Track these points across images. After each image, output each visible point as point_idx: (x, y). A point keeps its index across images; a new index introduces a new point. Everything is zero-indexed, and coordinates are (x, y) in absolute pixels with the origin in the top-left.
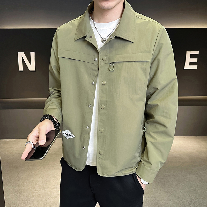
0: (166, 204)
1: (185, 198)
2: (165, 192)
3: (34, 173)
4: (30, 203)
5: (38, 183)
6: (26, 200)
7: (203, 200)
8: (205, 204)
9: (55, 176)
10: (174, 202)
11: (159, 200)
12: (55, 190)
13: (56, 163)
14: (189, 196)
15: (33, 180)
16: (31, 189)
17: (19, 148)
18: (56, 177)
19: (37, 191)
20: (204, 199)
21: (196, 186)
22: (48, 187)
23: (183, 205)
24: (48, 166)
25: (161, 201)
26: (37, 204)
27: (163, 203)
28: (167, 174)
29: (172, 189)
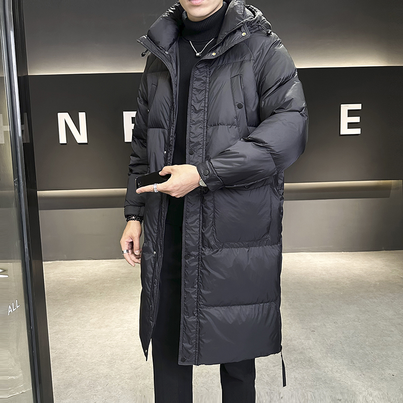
0: (303, 344)
1: (335, 336)
2: (302, 329)
3: (83, 307)
4: (79, 346)
5: (91, 321)
6: (72, 343)
7: (365, 338)
8: (367, 343)
9: (122, 310)
10: (316, 341)
11: (291, 340)
12: (119, 328)
13: (122, 294)
14: (343, 333)
15: (83, 317)
16: (79, 328)
17: (59, 274)
18: (122, 312)
19: (89, 330)
20: (367, 337)
21: (356, 320)
22: (107, 326)
23: (331, 345)
24: (109, 297)
25: (294, 340)
26: (90, 348)
27: (297, 343)
28: (311, 304)
29: (316, 324)
